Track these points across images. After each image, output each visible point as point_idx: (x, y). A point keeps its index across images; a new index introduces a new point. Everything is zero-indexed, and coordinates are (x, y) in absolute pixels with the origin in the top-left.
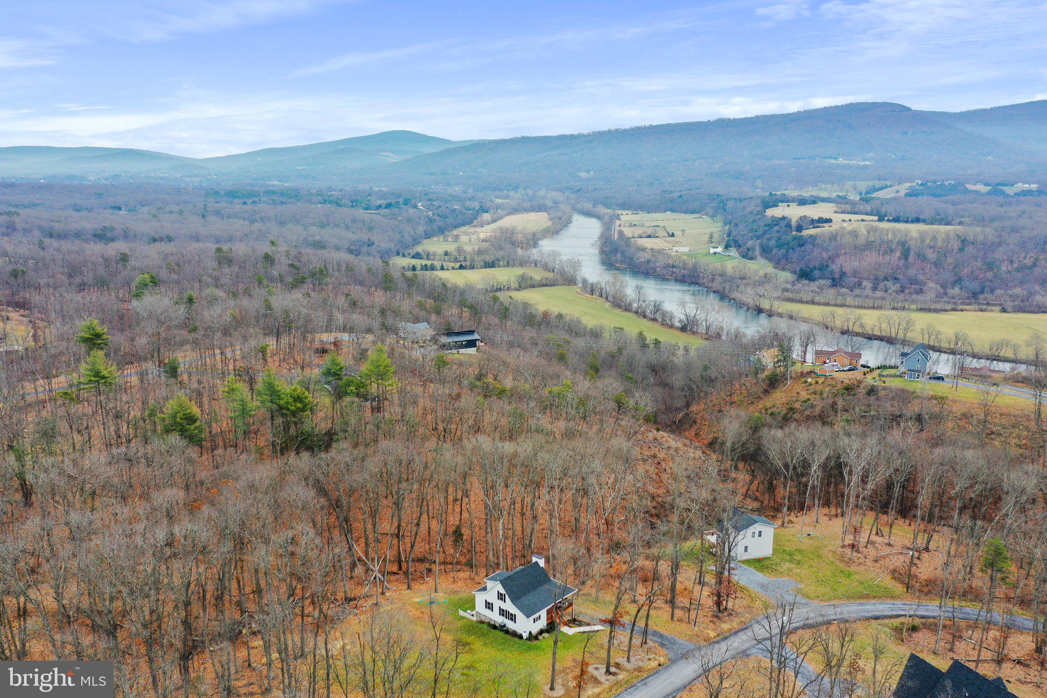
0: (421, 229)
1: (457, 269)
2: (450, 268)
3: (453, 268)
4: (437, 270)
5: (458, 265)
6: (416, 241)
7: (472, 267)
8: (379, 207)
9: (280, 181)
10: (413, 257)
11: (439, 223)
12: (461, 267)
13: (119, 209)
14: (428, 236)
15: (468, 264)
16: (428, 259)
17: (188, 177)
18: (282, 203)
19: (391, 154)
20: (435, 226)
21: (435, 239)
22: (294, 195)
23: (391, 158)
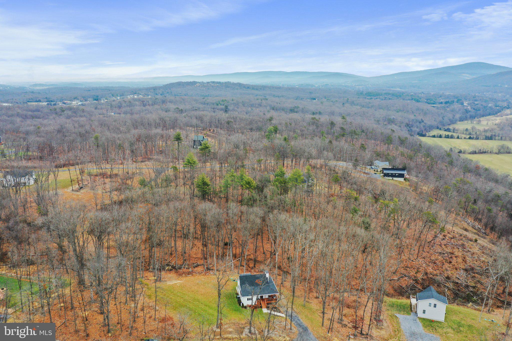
0: (458, 116)
1: (467, 139)
2: (463, 138)
3: (465, 138)
4: (454, 138)
5: (468, 136)
6: (453, 122)
7: (477, 138)
8: (441, 103)
9: (401, 88)
10: (445, 130)
11: (473, 113)
12: (470, 138)
13: (315, 99)
14: (461, 120)
15: (475, 136)
16: (454, 132)
17: (357, 85)
18: (390, 99)
19: (468, 75)
20: (468, 115)
21: (466, 122)
22: (399, 96)
23: (467, 77)
